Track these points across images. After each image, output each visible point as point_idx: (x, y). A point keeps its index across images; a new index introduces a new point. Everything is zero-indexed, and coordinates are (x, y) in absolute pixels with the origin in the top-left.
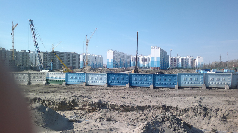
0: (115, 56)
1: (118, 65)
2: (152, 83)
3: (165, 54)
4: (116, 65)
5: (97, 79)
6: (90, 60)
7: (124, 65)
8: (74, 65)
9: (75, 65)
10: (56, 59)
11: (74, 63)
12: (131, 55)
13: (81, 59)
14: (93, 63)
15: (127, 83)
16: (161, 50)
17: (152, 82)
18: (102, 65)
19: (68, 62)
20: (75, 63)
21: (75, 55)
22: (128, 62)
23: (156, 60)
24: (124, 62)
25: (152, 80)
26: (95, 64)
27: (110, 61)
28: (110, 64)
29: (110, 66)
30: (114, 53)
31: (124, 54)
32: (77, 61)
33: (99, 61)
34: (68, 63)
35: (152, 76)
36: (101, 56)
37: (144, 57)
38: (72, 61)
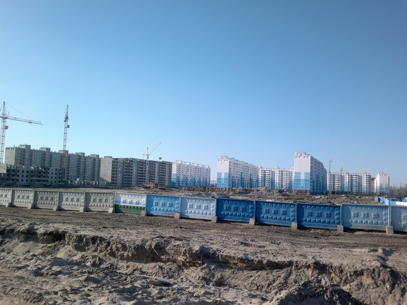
0: (232, 167)
1: (236, 183)
2: (296, 220)
3: (319, 167)
4: (233, 182)
5: (199, 207)
6: (189, 174)
7: (247, 184)
8: (161, 180)
9: (163, 180)
10: (132, 170)
11: (161, 178)
12: (259, 167)
13: (174, 171)
14: (194, 178)
15: (252, 217)
16: (312, 159)
17: (296, 217)
18: (209, 183)
19: (152, 174)
21: (163, 164)
22: (254, 179)
23: (303, 177)
24: (247, 179)
25: (295, 213)
26: (197, 180)
27: (223, 176)
28: (223, 182)
29: (223, 184)
30: (230, 162)
31: (246, 165)
32: (167, 175)
33: (205, 175)
34: (152, 177)
35: (296, 206)
36: (207, 167)
37: (282, 171)
38: (159, 173)
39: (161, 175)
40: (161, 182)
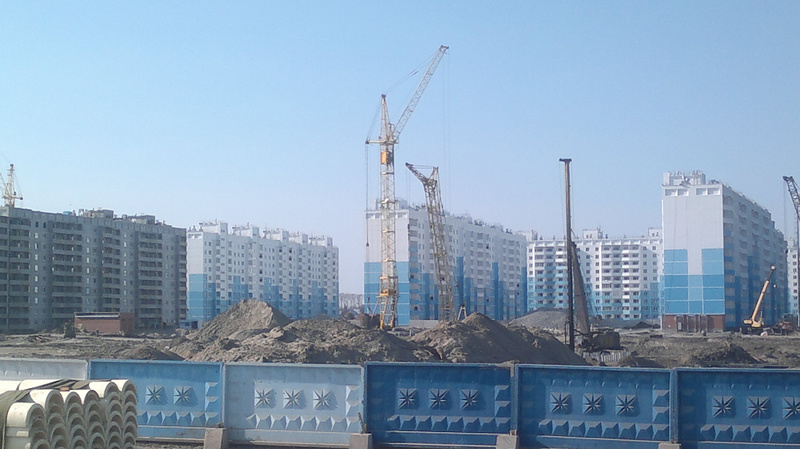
0: (421, 242)
1: (442, 301)
2: (673, 432)
3: (755, 226)
4: (428, 299)
6: (253, 272)
8: (145, 301)
9: (152, 301)
10: (26, 266)
11: (144, 292)
12: (529, 237)
13: (196, 262)
14: (276, 289)
15: (505, 429)
16: (729, 197)
17: (673, 421)
18: (335, 304)
19: (109, 280)
20: (152, 292)
21: (151, 236)
22: (510, 283)
23: (695, 267)
24: (481, 282)
25: (670, 408)
26: (286, 296)
30: (412, 222)
31: (477, 230)
32: (167, 281)
34: (109, 290)
35: (673, 379)
36: (324, 243)
37: (617, 248)
38: (135, 273)
39: (145, 282)
40: (147, 311)
